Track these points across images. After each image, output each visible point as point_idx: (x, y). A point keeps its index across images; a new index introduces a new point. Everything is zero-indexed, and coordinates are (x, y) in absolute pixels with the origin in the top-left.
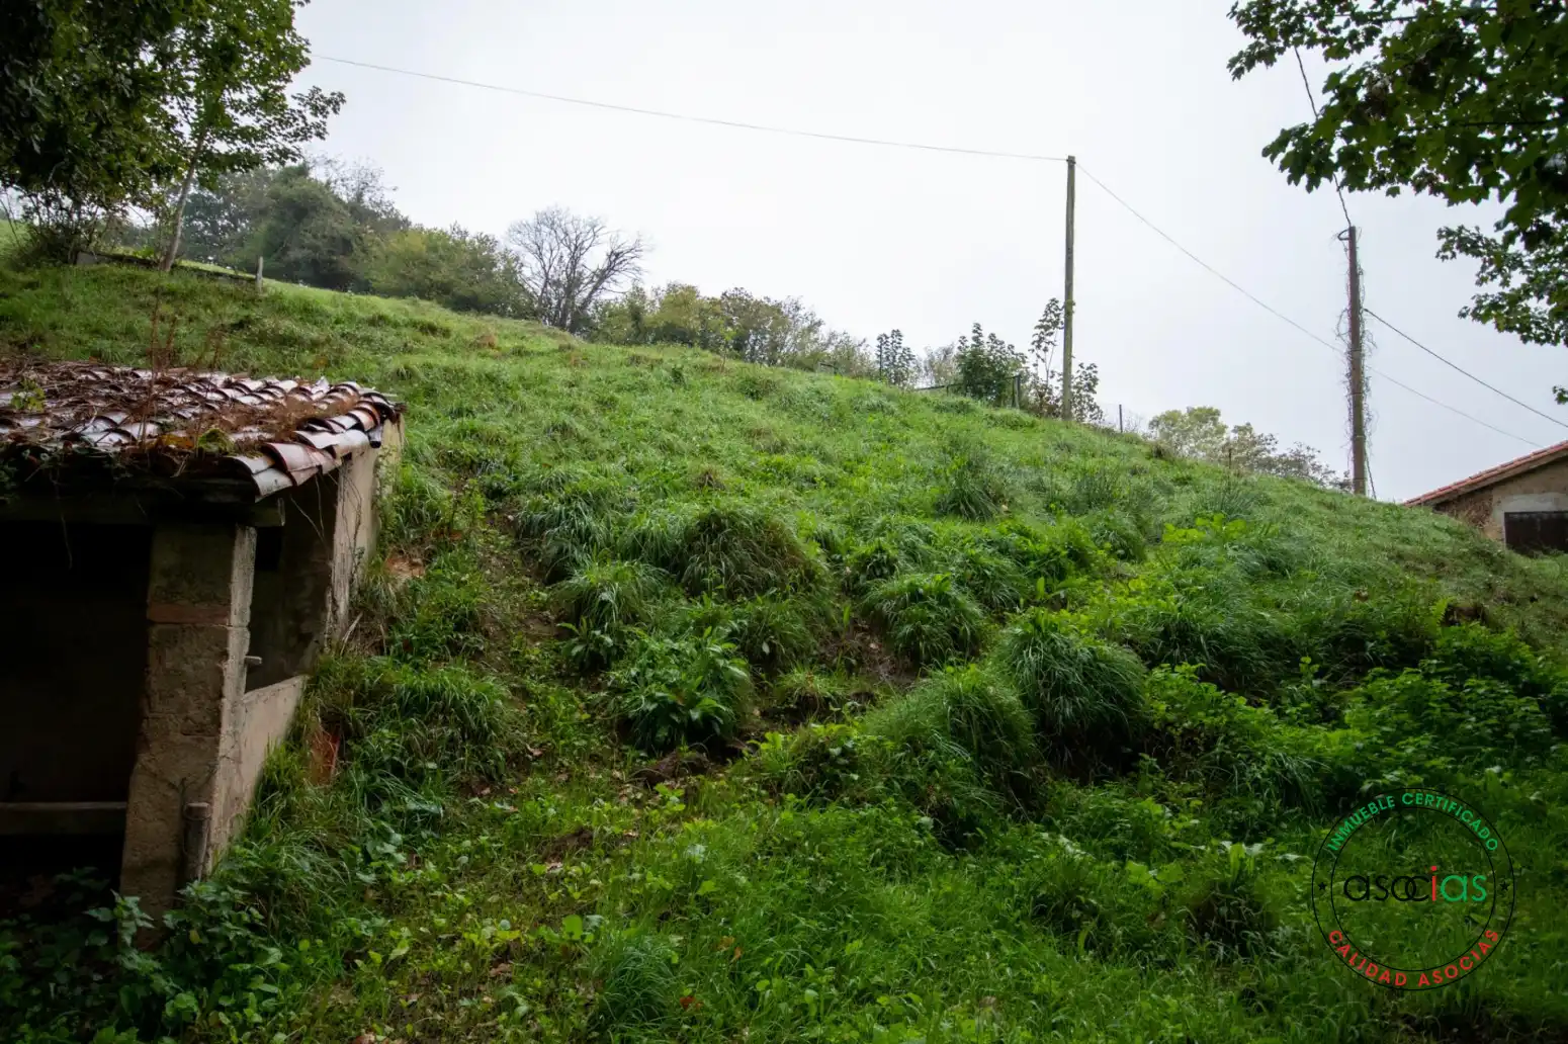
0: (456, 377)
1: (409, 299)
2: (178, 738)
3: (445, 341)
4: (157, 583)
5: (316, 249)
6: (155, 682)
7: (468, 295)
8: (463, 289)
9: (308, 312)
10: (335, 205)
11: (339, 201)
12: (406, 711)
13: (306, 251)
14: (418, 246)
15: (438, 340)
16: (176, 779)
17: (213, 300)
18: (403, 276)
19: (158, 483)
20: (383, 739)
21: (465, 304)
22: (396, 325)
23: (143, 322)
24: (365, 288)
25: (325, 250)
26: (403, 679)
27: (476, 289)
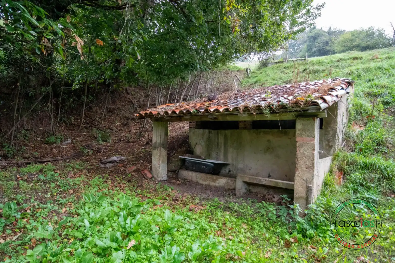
0: (367, 70)
1: (347, 52)
2: (305, 169)
3: (361, 61)
4: (298, 133)
5: (319, 46)
6: (299, 155)
7: (365, 46)
8: (364, 44)
9: (320, 63)
10: (324, 33)
11: (324, 32)
12: (363, 168)
13: (316, 48)
14: (349, 36)
15: (359, 61)
16: (305, 179)
17: (297, 66)
18: (345, 46)
19: (298, 109)
20: (356, 175)
21: (364, 49)
22: (345, 60)
23: (283, 75)
24: (334, 53)
25: (321, 46)
26: (360, 159)
27: (369, 43)
